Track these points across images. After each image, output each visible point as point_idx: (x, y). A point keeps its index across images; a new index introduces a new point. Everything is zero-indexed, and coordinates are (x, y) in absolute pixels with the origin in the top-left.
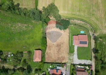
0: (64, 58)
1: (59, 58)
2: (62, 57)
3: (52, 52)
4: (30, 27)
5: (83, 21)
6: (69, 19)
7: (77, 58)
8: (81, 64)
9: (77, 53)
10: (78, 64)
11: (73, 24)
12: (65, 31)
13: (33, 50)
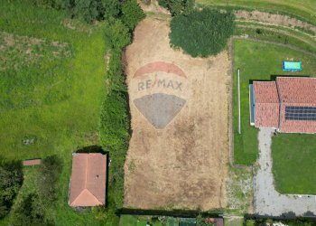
0: (212, 188)
1: (186, 190)
2: (199, 184)
3: (153, 158)
4: (56, 49)
5: (292, 16)
6: (229, 9)
7: (272, 187)
8: (291, 214)
9: (270, 163)
10: (277, 214)
11: (248, 31)
12: (210, 63)
13: (67, 151)
